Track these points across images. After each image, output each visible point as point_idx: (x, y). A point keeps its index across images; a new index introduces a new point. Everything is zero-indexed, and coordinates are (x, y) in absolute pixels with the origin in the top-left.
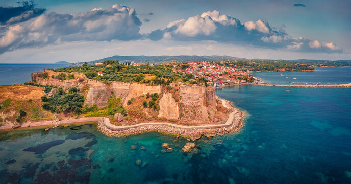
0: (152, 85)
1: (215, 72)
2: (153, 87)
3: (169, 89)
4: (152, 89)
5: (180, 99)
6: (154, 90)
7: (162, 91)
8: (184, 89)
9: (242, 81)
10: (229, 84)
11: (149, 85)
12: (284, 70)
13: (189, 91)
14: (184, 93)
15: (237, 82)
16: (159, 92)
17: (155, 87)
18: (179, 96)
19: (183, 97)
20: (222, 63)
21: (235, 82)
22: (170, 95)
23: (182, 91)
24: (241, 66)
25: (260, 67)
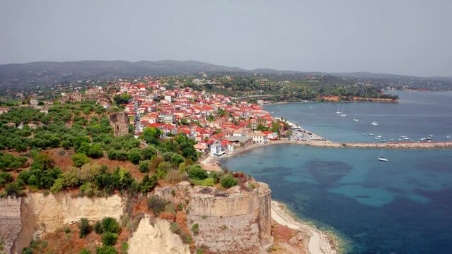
0: (91, 195)
1: (197, 111)
2: (97, 201)
3: (157, 209)
4: (95, 207)
5: (196, 233)
6: (100, 208)
7: (128, 210)
8: (204, 206)
9: (271, 136)
10: (242, 145)
11: (82, 195)
12: (335, 99)
13: (219, 208)
14: (204, 217)
15: (259, 138)
16: (117, 215)
17: (103, 199)
18: (190, 226)
19: (203, 226)
20: (198, 82)
21: (255, 139)
22: (165, 225)
23: (196, 209)
24: (242, 90)
25: (285, 93)
